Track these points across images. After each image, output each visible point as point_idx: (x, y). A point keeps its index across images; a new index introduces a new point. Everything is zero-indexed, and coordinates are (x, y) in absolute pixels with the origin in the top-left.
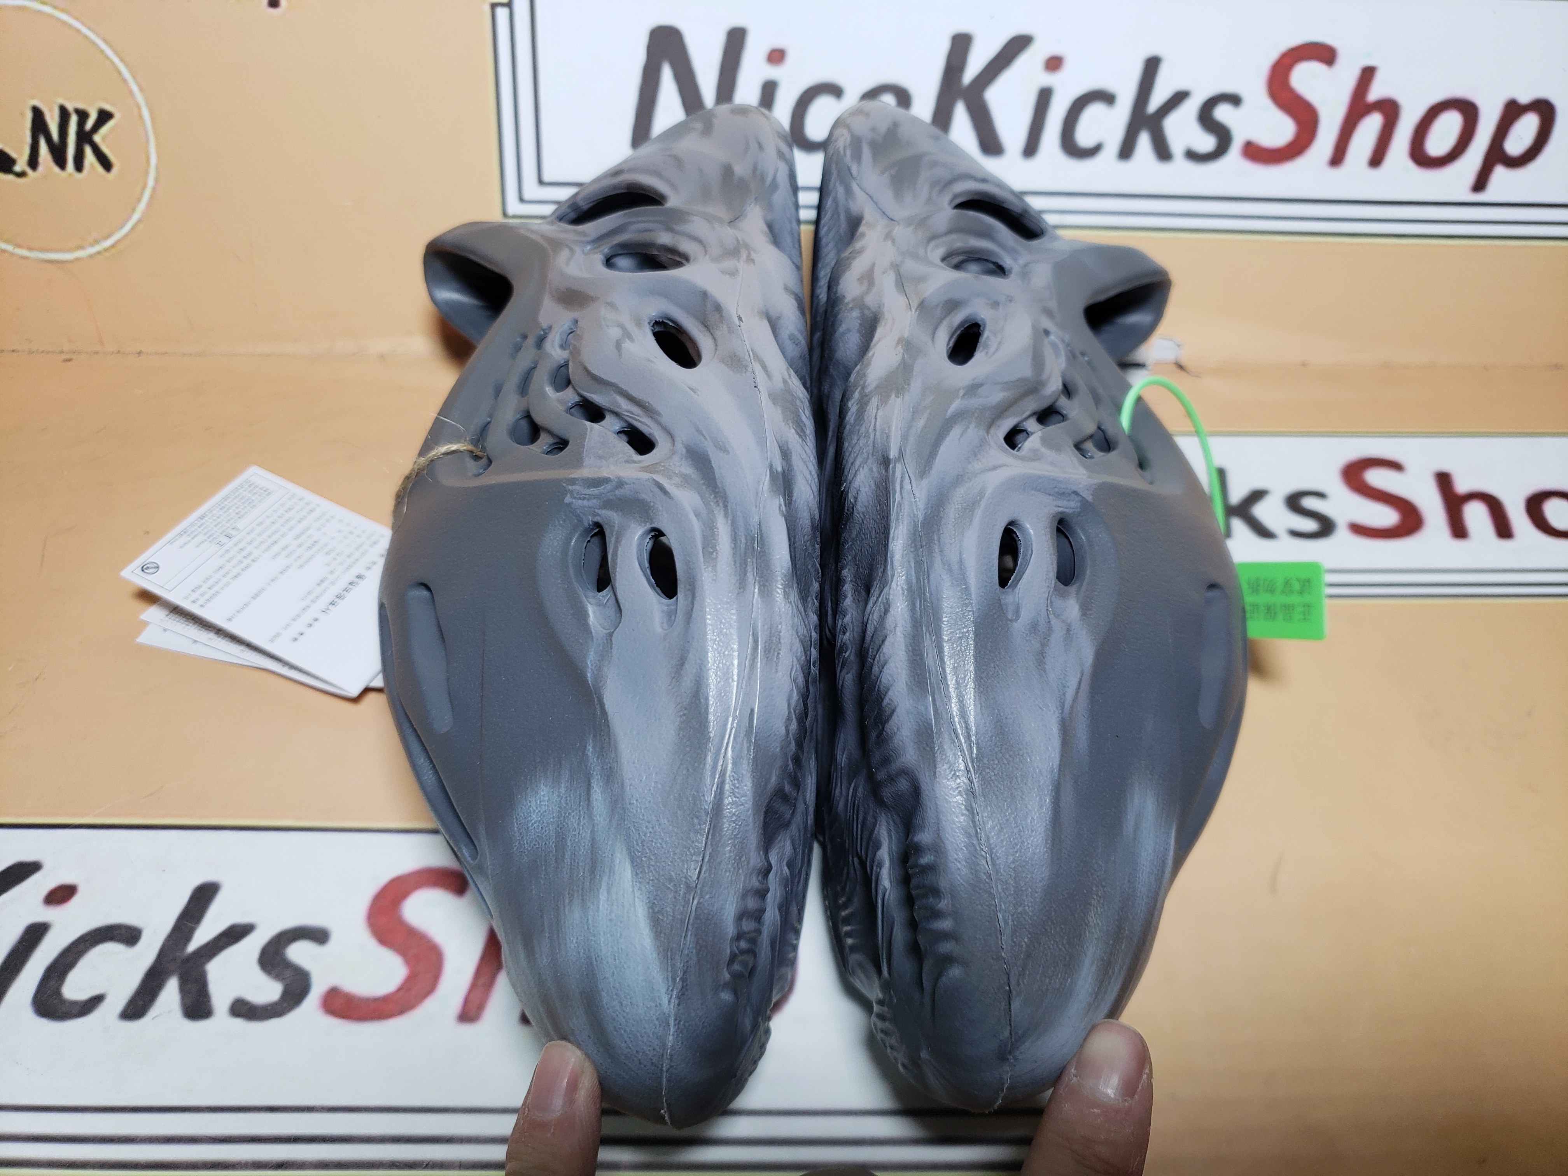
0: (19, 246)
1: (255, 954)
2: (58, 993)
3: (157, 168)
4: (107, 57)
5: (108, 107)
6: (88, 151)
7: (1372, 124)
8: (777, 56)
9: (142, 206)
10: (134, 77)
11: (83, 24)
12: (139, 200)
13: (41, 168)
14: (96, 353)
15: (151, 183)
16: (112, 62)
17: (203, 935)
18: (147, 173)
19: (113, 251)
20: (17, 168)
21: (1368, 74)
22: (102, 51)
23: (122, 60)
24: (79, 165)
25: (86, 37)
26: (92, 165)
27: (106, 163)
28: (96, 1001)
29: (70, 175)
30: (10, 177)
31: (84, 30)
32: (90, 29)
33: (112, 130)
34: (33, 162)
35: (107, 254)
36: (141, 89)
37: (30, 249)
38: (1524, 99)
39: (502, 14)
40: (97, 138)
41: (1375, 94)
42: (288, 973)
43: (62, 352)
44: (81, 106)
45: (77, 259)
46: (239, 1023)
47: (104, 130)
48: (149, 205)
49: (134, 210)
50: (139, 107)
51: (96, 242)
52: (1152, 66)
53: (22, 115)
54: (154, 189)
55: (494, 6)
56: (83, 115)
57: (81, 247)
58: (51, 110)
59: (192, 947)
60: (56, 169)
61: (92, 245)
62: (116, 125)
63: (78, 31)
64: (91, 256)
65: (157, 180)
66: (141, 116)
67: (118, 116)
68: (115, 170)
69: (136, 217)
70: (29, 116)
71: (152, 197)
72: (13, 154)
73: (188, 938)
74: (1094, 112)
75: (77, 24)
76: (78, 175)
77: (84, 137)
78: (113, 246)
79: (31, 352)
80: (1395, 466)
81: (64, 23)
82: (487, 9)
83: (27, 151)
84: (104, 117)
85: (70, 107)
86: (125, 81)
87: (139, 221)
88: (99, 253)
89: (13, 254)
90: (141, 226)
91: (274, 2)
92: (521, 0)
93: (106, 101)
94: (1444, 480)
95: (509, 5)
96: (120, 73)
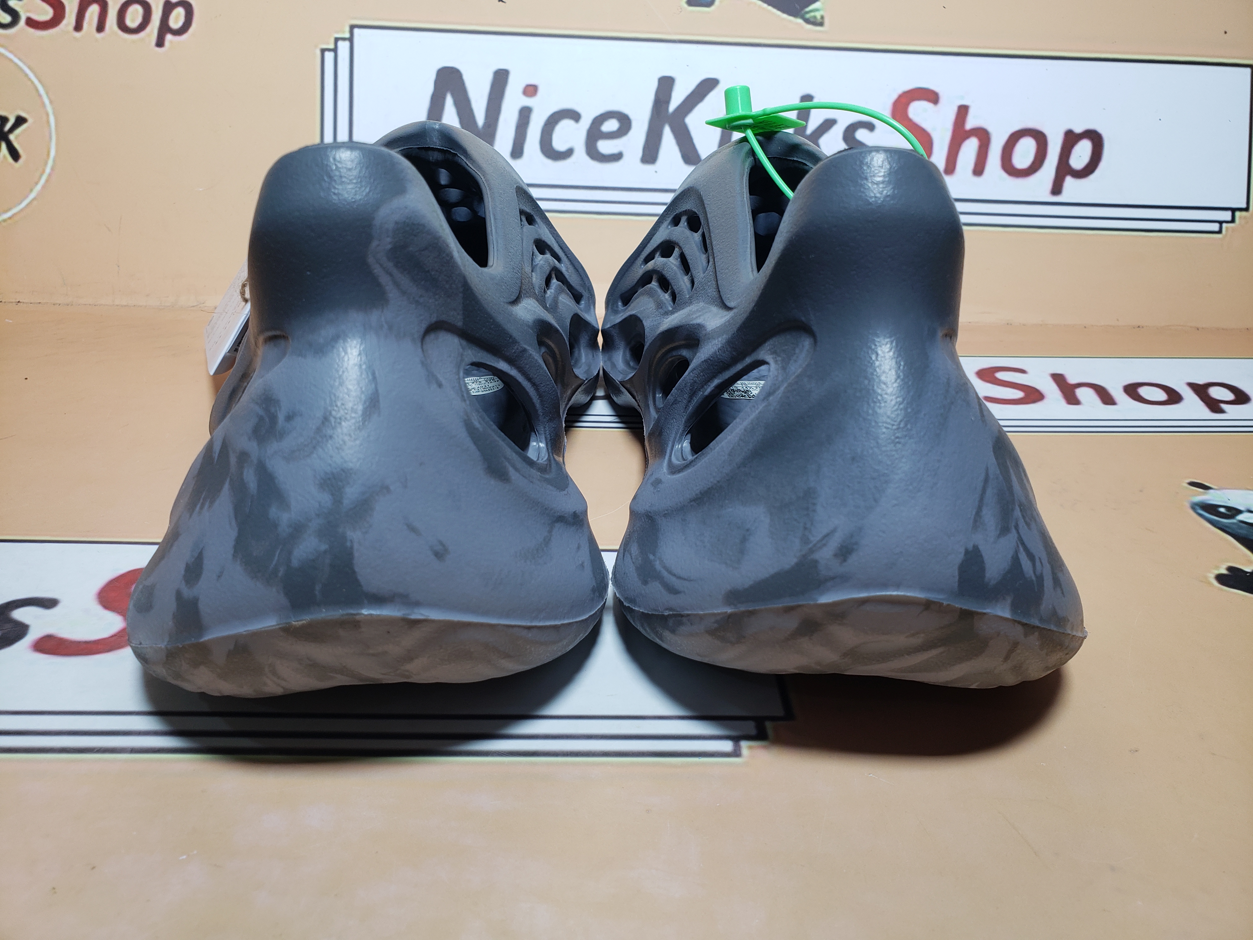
3: (54, 161)
4: (30, 79)
5: (24, 115)
6: (4, 146)
7: (970, 147)
8: (531, 90)
9: (39, 187)
10: (47, 93)
12: (37, 183)
15: (48, 170)
16: (32, 83)
18: (46, 164)
19: (9, 222)
21: (963, 111)
22: (26, 75)
23: (40, 81)
26: (4, 156)
27: (15, 155)
31: (16, 60)
32: (20, 59)
33: (25, 130)
36: (51, 102)
38: (1078, 130)
39: (329, 56)
40: (12, 137)
41: (970, 124)
44: (4, 113)
47: (18, 131)
48: (44, 187)
49: (31, 190)
50: (47, 115)
54: (50, 175)
55: (323, 51)
56: (4, 120)
62: (28, 127)
63: (11, 60)
65: (52, 169)
66: (48, 122)
67: (30, 121)
68: (21, 161)
69: (32, 196)
71: (47, 181)
75: (11, 56)
77: (3, 136)
78: (10, 218)
80: (1020, 371)
82: (318, 53)
84: (20, 121)
87: (35, 199)
90: (35, 203)
91: (160, 43)
92: (344, 47)
93: (24, 110)
94: (1059, 379)
95: (335, 50)
96: (37, 90)
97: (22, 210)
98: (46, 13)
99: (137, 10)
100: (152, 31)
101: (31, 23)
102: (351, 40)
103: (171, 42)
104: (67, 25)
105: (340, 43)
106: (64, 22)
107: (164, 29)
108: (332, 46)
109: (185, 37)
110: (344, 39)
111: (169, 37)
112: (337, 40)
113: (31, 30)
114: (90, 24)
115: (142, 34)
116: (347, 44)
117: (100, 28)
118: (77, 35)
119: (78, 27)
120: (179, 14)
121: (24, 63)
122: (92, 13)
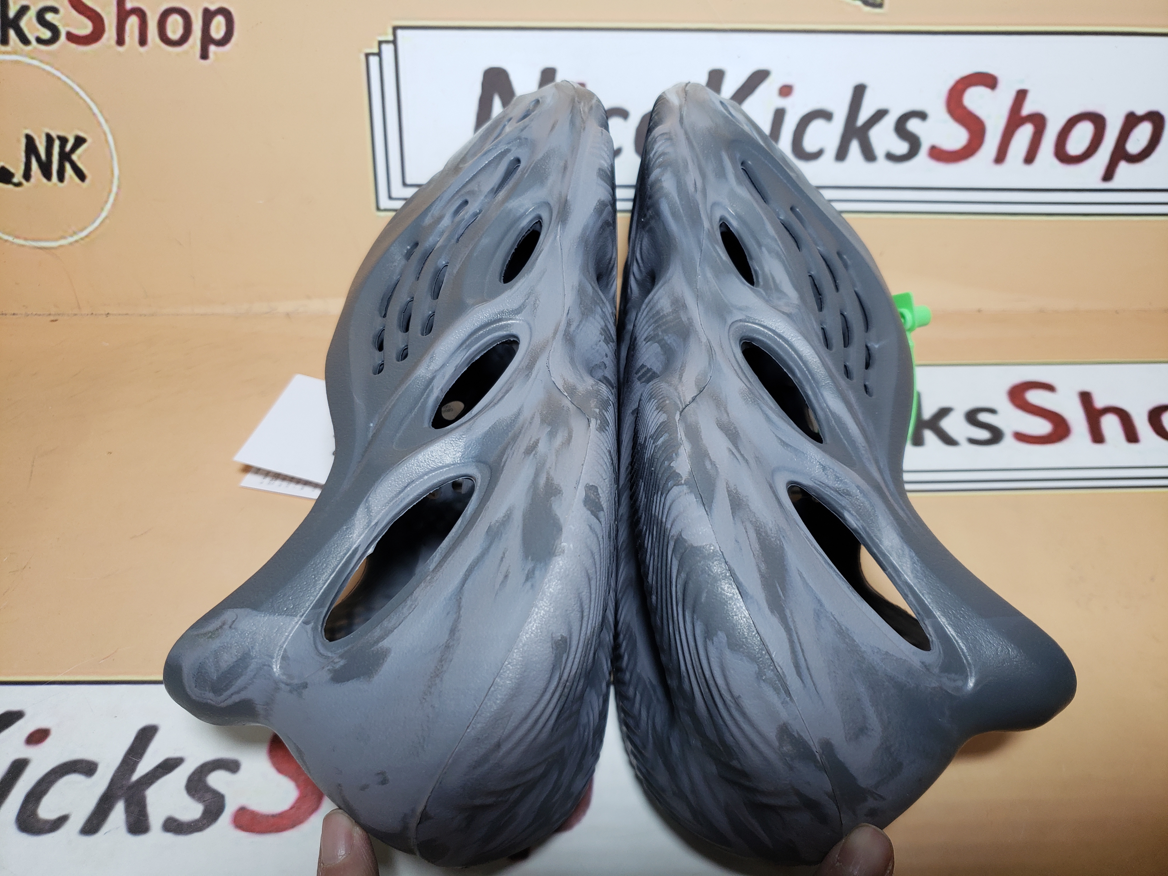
0: (17, 237)
1: (184, 781)
2: (34, 813)
3: (119, 179)
4: (81, 98)
5: (82, 134)
6: (68, 166)
7: (1026, 132)
9: (109, 206)
10: (101, 112)
11: (62, 73)
12: (106, 202)
13: (33, 180)
14: (75, 315)
15: (115, 189)
16: (85, 101)
17: (144, 767)
18: (112, 182)
19: (87, 240)
20: (15, 180)
21: (1021, 95)
22: (77, 93)
23: (92, 100)
24: (61, 177)
25: (65, 83)
26: (71, 177)
27: (81, 175)
28: (62, 820)
29: (55, 184)
30: (10, 187)
31: (64, 78)
32: (68, 77)
33: (85, 151)
34: (27, 175)
35: (82, 242)
36: (107, 121)
37: (26, 239)
38: (1140, 111)
39: (374, 61)
40: (74, 157)
41: (1027, 109)
42: (208, 796)
43: (50, 315)
44: (62, 134)
45: (61, 246)
46: (170, 837)
47: (79, 151)
48: (114, 205)
49: (102, 210)
50: (105, 134)
51: (75, 233)
52: (859, 91)
53: (19, 141)
54: (117, 194)
55: (367, 55)
56: (63, 141)
57: (63, 237)
58: (39, 137)
59: (135, 777)
60: (44, 180)
61: (71, 236)
62: (88, 147)
63: (59, 78)
64: (71, 244)
65: (119, 188)
66: (107, 141)
67: (89, 140)
68: (88, 181)
69: (104, 214)
70: (23, 141)
71: (115, 200)
72: (12, 170)
73: (133, 770)
74: (817, 126)
75: (58, 74)
76: (60, 185)
77: (65, 157)
78: (87, 236)
79: (27, 315)
80: (1049, 388)
81: (49, 73)
82: (363, 58)
83: (22, 167)
84: (80, 141)
85: (54, 134)
86: (94, 114)
87: (106, 217)
88: (76, 241)
89: (13, 243)
90: (108, 221)
91: (204, 55)
92: (388, 50)
93: (81, 130)
94: (1086, 398)
95: (379, 54)
96: (91, 109)
97: (97, 229)
98: (86, 27)
99: (177, 21)
100: (195, 43)
101: (72, 38)
102: (394, 42)
103: (215, 53)
104: (109, 39)
105: (384, 47)
106: (106, 36)
107: (207, 40)
108: (376, 50)
109: (228, 47)
110: (387, 42)
111: (212, 48)
112: (380, 43)
113: (73, 46)
114: (132, 38)
115: (186, 46)
116: (391, 47)
117: (143, 41)
118: (120, 49)
119: (120, 41)
120: (219, 24)
121: (73, 81)
122: (132, 26)
